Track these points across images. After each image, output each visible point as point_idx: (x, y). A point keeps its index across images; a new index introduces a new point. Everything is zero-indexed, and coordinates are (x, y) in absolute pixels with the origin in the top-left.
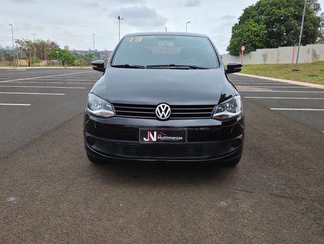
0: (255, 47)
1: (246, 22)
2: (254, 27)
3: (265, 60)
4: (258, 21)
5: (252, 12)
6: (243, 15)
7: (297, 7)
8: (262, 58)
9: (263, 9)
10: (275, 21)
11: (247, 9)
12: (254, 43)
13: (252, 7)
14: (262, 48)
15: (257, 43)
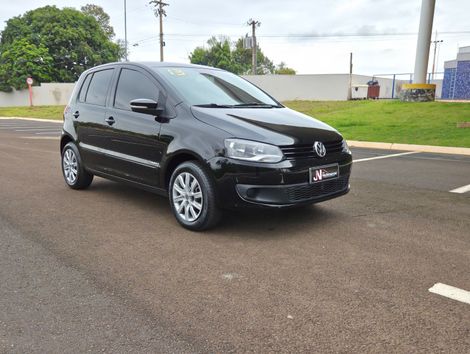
0: (38, 81)
1: (15, 41)
2: (30, 49)
3: (58, 99)
4: (35, 42)
5: (22, 27)
6: (7, 29)
7: (88, 27)
8: (52, 96)
9: (40, 24)
10: (61, 43)
11: (10, 20)
12: (34, 73)
13: (18, 18)
14: (49, 81)
15: (40, 74)
